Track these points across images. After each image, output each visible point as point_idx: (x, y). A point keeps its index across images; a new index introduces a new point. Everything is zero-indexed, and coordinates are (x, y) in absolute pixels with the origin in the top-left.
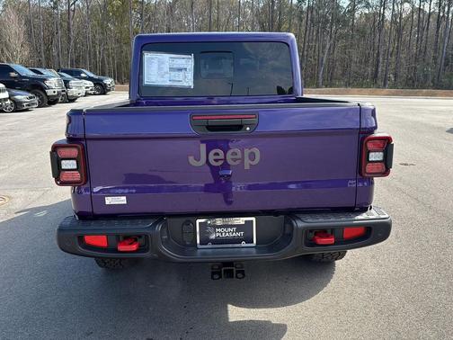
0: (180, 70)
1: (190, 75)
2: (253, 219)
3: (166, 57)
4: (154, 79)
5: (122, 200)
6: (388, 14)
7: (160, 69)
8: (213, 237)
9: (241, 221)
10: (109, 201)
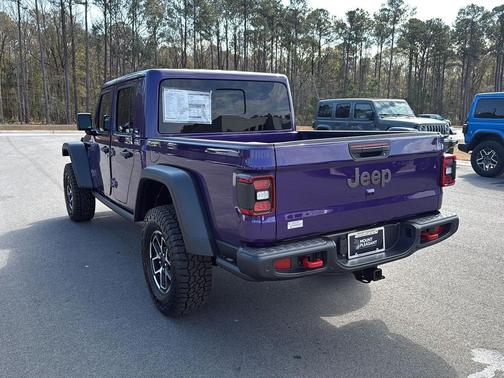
0: (198, 106)
1: (208, 112)
2: (382, 228)
3: (185, 93)
4: (173, 116)
5: (299, 224)
6: (189, 51)
7: (179, 104)
8: (358, 248)
9: (375, 231)
10: (291, 225)
